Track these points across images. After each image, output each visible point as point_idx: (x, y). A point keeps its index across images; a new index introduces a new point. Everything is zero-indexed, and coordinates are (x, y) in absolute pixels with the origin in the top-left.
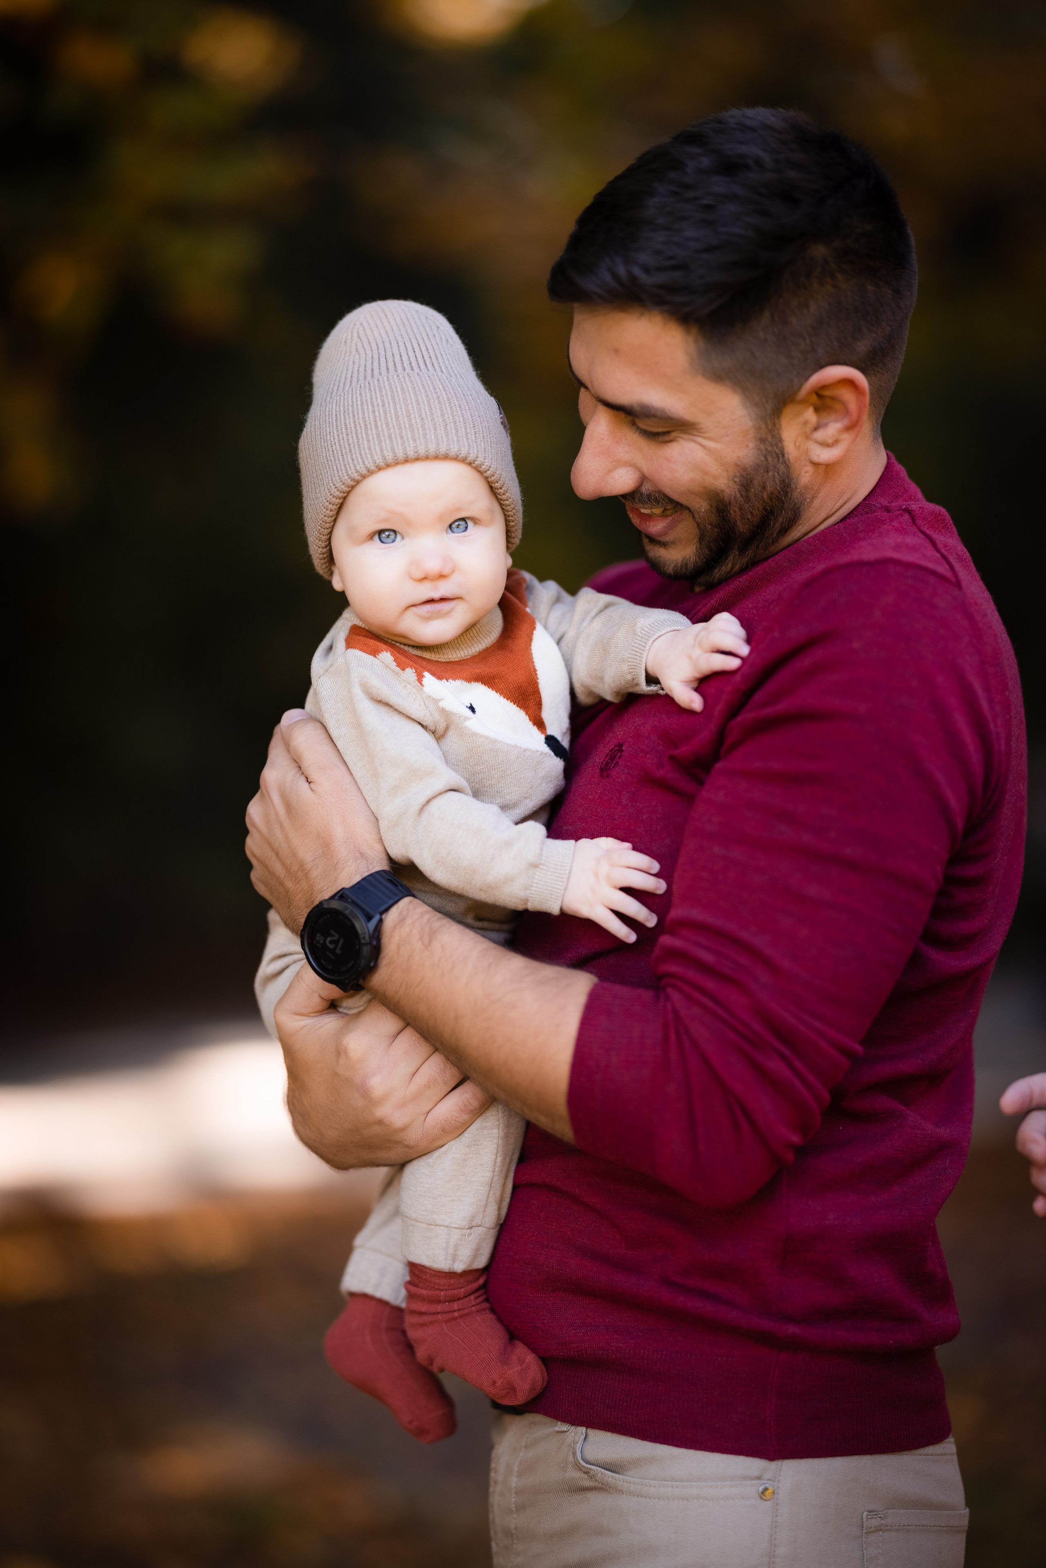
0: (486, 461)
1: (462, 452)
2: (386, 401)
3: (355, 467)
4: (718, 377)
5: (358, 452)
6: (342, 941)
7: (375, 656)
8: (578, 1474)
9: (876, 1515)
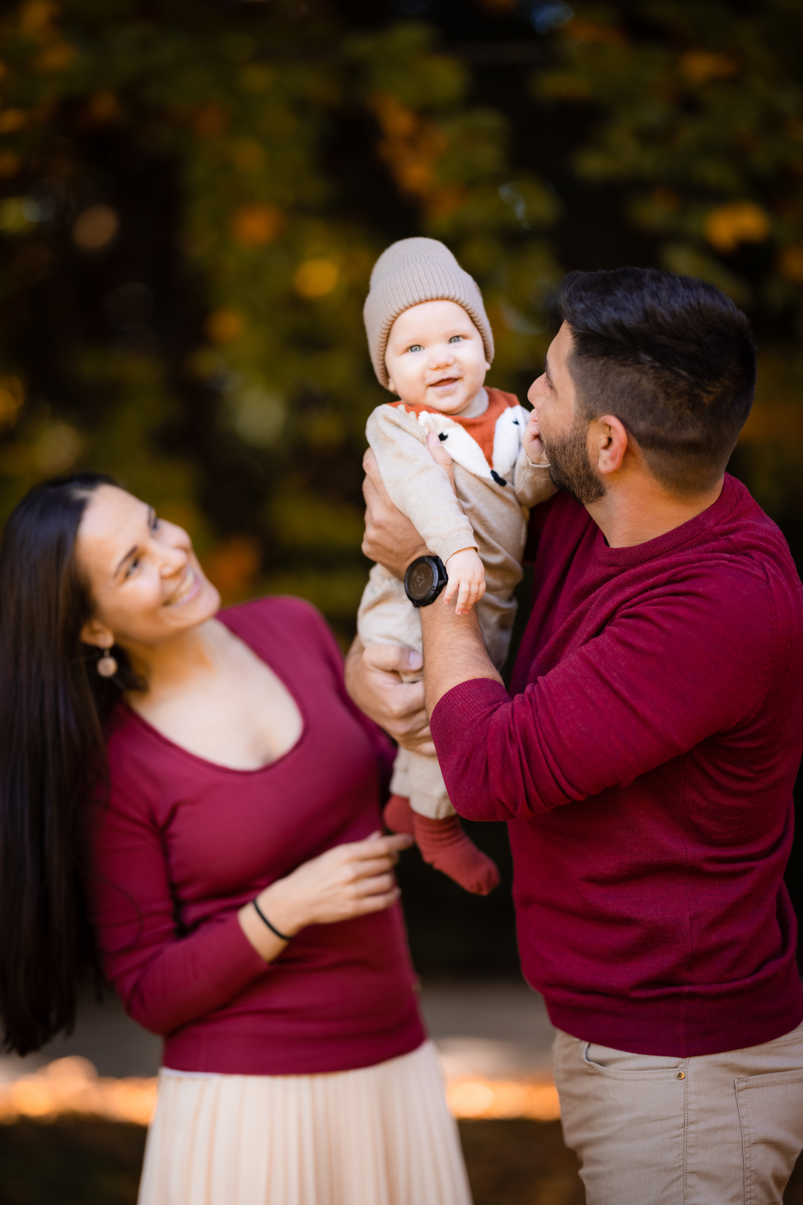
0: (466, 300)
1: (451, 294)
7: (397, 409)
8: (585, 1067)
9: (742, 1080)
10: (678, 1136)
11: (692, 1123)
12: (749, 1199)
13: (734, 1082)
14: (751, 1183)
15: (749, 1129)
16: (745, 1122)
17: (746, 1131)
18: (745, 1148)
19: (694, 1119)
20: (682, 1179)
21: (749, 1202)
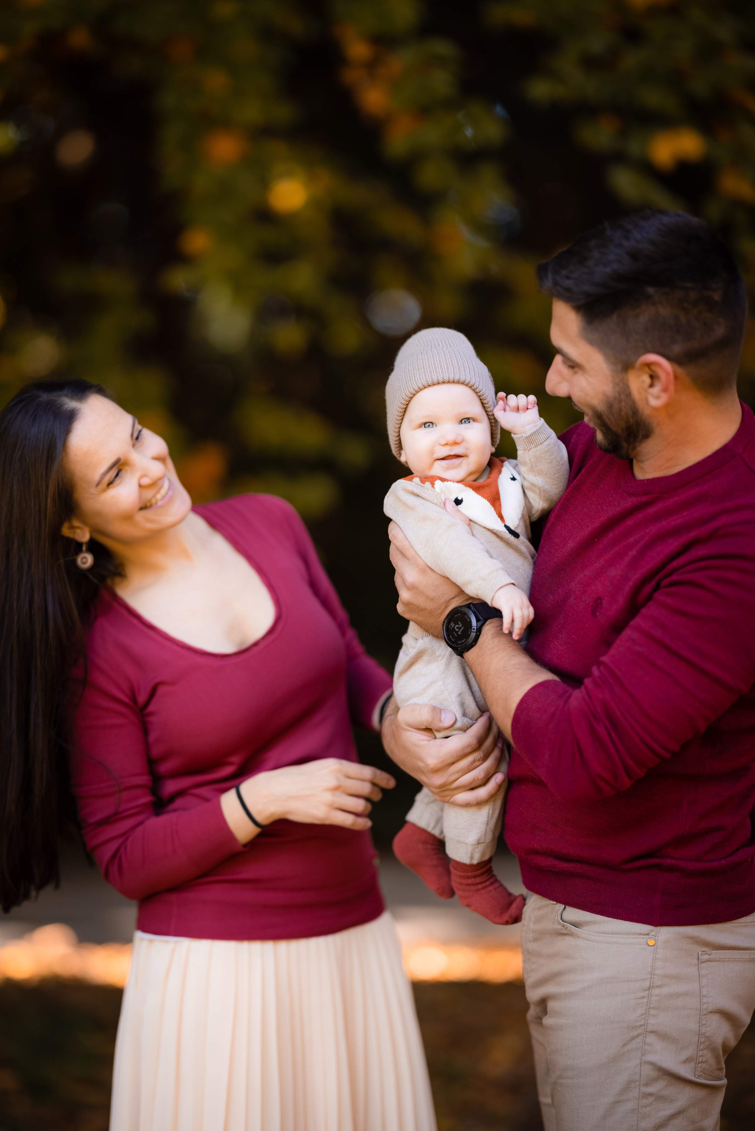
0: (480, 386)
1: (467, 380)
2: (429, 358)
3: (412, 386)
4: (591, 342)
5: (414, 380)
6: (463, 628)
7: (412, 481)
8: (559, 927)
9: (706, 953)
10: (643, 998)
11: (657, 987)
12: (700, 1063)
13: (698, 954)
14: (704, 1048)
15: (708, 999)
16: (704, 992)
17: (705, 1000)
18: (702, 1015)
19: (659, 983)
20: (641, 1037)
21: (700, 1065)
